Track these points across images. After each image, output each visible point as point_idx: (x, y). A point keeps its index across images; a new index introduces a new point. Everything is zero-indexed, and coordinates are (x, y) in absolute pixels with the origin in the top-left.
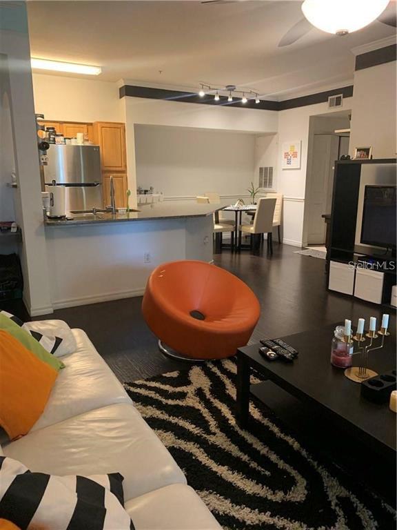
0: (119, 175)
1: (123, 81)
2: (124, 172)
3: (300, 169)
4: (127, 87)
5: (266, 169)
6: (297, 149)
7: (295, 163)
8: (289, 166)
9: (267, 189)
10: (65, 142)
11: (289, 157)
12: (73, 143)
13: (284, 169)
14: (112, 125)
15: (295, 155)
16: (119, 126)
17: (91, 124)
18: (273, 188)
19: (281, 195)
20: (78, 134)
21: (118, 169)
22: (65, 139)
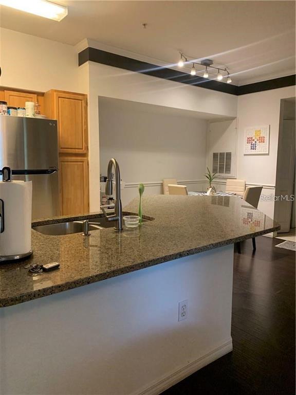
0: (79, 158)
1: (87, 42)
2: (85, 155)
3: (268, 154)
4: (90, 50)
5: (222, 154)
6: (265, 134)
7: (261, 148)
8: (253, 152)
9: (224, 175)
10: (8, 112)
11: (254, 142)
12: (20, 114)
13: (245, 155)
14: (72, 96)
15: (262, 140)
16: (80, 97)
17: (42, 94)
18: (232, 174)
19: (243, 181)
20: (27, 103)
21: (77, 151)
22: (9, 108)
